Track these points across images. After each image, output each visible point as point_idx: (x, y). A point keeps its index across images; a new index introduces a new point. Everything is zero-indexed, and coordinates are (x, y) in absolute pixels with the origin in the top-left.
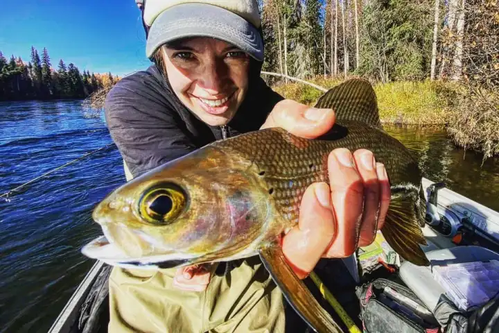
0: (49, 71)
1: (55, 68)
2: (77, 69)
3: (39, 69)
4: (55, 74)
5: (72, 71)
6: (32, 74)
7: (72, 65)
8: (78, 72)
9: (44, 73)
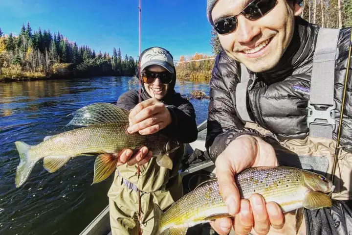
0: (120, 60)
1: (123, 59)
2: (133, 59)
3: (116, 60)
4: (123, 62)
5: (131, 60)
6: (113, 62)
7: (131, 57)
8: (133, 61)
9: (118, 61)
